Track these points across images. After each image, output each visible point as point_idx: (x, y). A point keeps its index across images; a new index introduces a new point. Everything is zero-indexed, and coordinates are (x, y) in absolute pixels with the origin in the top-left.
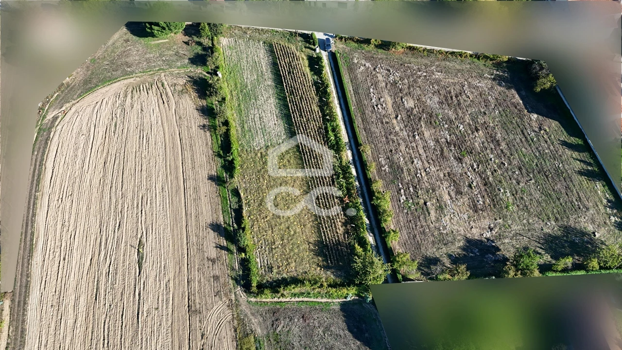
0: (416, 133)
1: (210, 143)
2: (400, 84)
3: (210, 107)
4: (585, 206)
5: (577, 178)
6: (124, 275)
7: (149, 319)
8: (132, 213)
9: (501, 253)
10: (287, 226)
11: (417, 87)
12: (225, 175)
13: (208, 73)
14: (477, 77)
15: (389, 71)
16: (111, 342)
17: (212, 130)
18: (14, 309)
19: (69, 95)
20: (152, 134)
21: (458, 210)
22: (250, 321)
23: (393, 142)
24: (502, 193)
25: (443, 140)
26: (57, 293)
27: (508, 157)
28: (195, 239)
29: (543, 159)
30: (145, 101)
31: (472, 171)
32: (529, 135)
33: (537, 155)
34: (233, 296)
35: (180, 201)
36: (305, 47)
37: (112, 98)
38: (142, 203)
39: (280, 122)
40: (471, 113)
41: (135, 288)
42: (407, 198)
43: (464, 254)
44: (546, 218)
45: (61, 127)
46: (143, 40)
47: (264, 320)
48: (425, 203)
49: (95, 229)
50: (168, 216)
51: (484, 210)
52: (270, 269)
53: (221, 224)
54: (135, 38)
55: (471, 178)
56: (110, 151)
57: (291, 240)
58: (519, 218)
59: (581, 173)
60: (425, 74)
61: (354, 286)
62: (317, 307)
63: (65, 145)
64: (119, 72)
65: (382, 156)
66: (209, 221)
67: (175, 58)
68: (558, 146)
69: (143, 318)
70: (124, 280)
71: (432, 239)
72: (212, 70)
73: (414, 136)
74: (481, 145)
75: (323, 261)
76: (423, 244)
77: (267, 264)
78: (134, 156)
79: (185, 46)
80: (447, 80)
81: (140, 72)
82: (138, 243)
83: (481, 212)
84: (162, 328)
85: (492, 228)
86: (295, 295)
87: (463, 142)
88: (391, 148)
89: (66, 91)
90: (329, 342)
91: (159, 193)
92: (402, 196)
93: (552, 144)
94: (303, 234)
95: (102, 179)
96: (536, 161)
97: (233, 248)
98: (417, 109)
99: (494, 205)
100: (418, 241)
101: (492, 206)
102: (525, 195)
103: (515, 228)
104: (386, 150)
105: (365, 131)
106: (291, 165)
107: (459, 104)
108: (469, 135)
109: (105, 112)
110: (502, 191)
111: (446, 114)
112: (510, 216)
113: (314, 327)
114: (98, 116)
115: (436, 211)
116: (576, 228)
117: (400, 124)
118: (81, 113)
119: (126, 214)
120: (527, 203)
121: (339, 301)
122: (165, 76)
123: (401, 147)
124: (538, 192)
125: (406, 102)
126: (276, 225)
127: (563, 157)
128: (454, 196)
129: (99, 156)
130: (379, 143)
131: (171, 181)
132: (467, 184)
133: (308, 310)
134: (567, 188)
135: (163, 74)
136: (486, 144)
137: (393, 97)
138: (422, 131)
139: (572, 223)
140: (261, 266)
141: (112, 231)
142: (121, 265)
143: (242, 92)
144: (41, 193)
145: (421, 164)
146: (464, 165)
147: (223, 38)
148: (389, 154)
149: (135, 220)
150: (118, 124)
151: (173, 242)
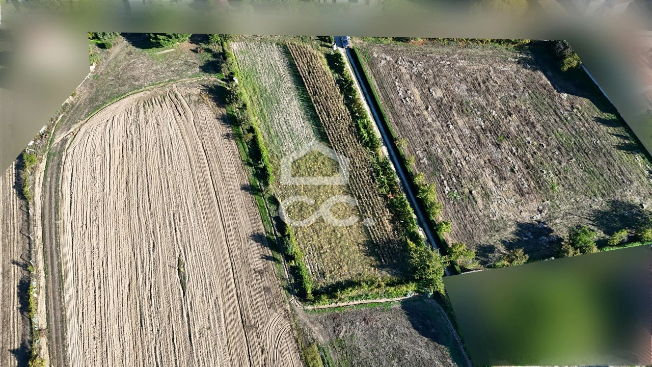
0: (449, 123)
1: (237, 152)
2: (425, 75)
3: (231, 115)
4: (628, 180)
5: (617, 153)
6: (168, 298)
7: (203, 339)
8: (165, 232)
9: (554, 233)
10: (332, 229)
11: (443, 76)
12: (258, 183)
13: (223, 80)
14: (502, 61)
15: (411, 62)
17: (237, 138)
18: (52, 346)
19: (76, 115)
20: (174, 149)
21: (504, 196)
22: (310, 330)
23: (428, 133)
24: (545, 174)
25: (478, 127)
26: (98, 324)
27: (545, 138)
28: (237, 252)
29: (580, 137)
30: (160, 114)
31: (512, 155)
32: (563, 114)
33: (574, 134)
34: (288, 306)
35: (215, 214)
36: (321, 45)
37: (123, 115)
38: (174, 221)
39: (307, 123)
40: (501, 98)
41: (182, 309)
42: (451, 189)
43: (518, 239)
44: (592, 194)
45: (72, 150)
46: (148, 52)
47: (325, 328)
48: (471, 192)
49: (128, 253)
50: (205, 231)
51: (530, 193)
52: (323, 274)
53: (263, 234)
54: (138, 50)
55: (512, 163)
56: (131, 170)
57: (339, 243)
58: (566, 197)
59: (619, 147)
60: (448, 63)
61: (413, 283)
62: (378, 308)
63: (81, 168)
64: (126, 87)
65: (418, 149)
66: (250, 232)
67: (184, 68)
68: (592, 123)
69: (196, 340)
70: (169, 302)
71: (483, 227)
72: (226, 76)
73: (448, 126)
74: (517, 129)
75: (376, 260)
76: (475, 233)
77: (318, 270)
78: (158, 172)
79: (193, 54)
80: (472, 67)
81: (150, 85)
82: (177, 263)
83: (527, 196)
84: (218, 348)
85: (542, 210)
86: (353, 298)
87: (498, 127)
88: (426, 140)
89: (72, 111)
90: (395, 342)
91: (191, 208)
92: (445, 187)
93: (587, 121)
94: (350, 235)
95: (126, 200)
96: (573, 139)
97: (280, 257)
98: (446, 99)
99: (540, 187)
100: (469, 231)
101: (537, 189)
102: (569, 174)
103: (565, 207)
104: (422, 142)
105: (397, 125)
106: (326, 166)
107: (488, 90)
108: (502, 120)
109: (119, 130)
110: (545, 172)
111: (477, 101)
112: (557, 196)
113: (378, 328)
114: (112, 135)
115: (483, 199)
116: (623, 202)
117: (432, 115)
118: (92, 133)
119: (159, 233)
120: (571, 182)
121: (399, 299)
122: (177, 87)
123: (436, 138)
124: (581, 170)
125: (434, 92)
126: (321, 229)
127: (600, 134)
128: (498, 182)
129: (119, 177)
130: (413, 136)
131: (202, 195)
132: (509, 169)
133: (368, 312)
134: (609, 163)
135: (174, 85)
136: (521, 127)
137: (419, 88)
138: (455, 120)
139: (618, 197)
140: (312, 273)
141: (146, 253)
142: (163, 287)
143: (262, 96)
144: (62, 221)
145: (460, 153)
146: (503, 150)
147: (232, 43)
148: (425, 146)
149: (170, 238)
150: (134, 141)
151: (215, 258)
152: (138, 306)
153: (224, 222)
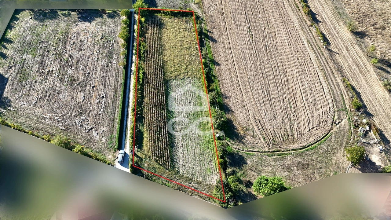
0: (87, 75)
1: (221, 85)
3: (223, 112)
9: (78, 17)
12: (210, 65)
15: (81, 126)
16: (255, 7)
17: (220, 93)
20: (261, 96)
23: (103, 72)
25: (73, 68)
28: (224, 37)
30: (274, 125)
35: (235, 55)
38: (257, 56)
42: (110, 42)
45: (331, 111)
48: (102, 38)
50: (240, 48)
52: (186, 22)
56: (287, 88)
64: (306, 157)
66: (218, 44)
70: (256, 25)
71: (107, 25)
73: (89, 73)
75: (161, 22)
76: (112, 23)
77: (188, 24)
78: (270, 83)
80: (43, 110)
81: (287, 155)
82: (253, 39)
83: (76, 32)
85: (76, 25)
87: (62, 66)
95: (286, 72)
97: (205, 32)
98: (78, 91)
101: (69, 34)
103: (65, 24)
107: (48, 90)
117: (94, 82)
119: (264, 52)
129: (294, 86)
135: (267, 150)
140: (191, 23)
142: (259, 31)
146: (70, 53)
148: (110, 64)
149: (258, 48)
150: (289, 107)
151: (235, 38)
152: (270, 27)
153: (231, 51)
